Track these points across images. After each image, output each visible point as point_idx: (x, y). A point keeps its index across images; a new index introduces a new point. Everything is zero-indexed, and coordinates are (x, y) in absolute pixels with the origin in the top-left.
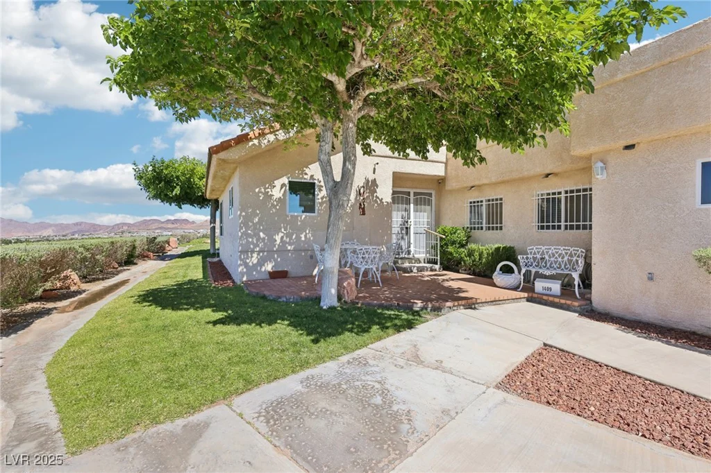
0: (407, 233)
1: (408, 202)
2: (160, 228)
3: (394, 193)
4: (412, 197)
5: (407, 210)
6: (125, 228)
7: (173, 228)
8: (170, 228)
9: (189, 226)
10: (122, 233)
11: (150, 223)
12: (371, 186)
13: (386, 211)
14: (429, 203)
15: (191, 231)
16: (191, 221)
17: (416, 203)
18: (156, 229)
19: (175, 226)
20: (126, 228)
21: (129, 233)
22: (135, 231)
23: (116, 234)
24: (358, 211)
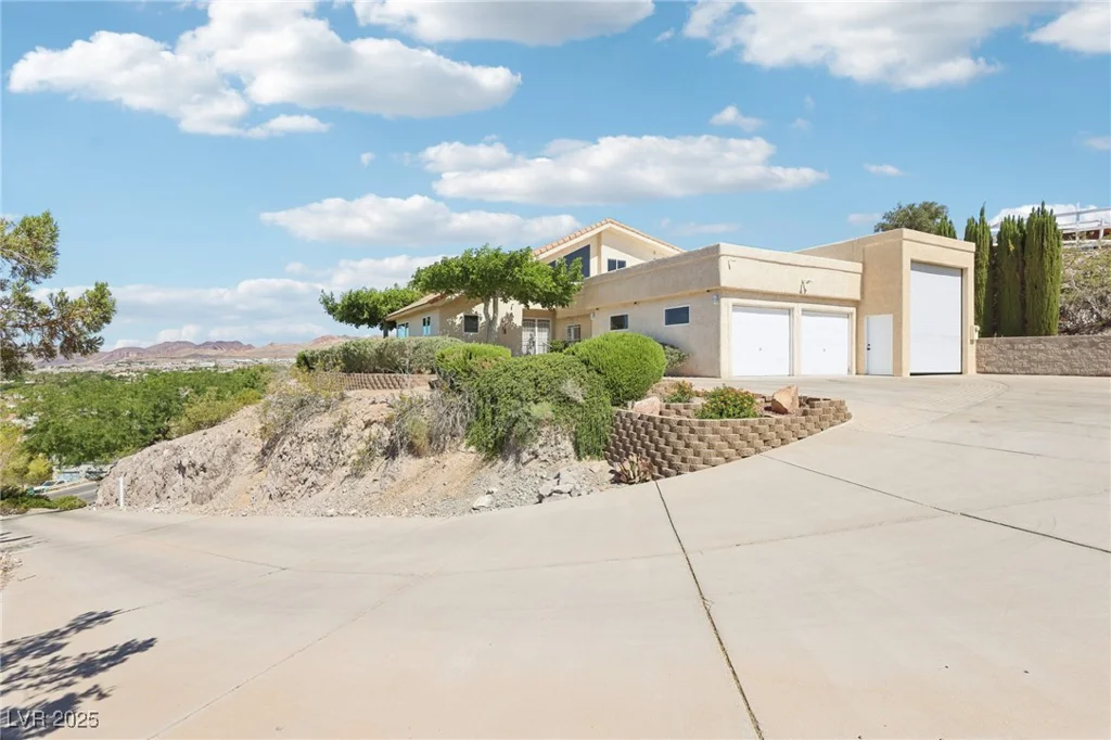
0: (534, 345)
1: (534, 326)
2: (194, 356)
3: (524, 320)
4: (536, 323)
5: (533, 331)
6: (133, 356)
7: (216, 356)
8: (210, 356)
9: (242, 353)
10: (129, 363)
11: (174, 347)
12: (510, 317)
13: (519, 331)
14: (548, 327)
15: (247, 360)
16: (245, 343)
17: (539, 327)
18: (187, 357)
19: (219, 352)
20: (135, 355)
21: (141, 363)
22: (150, 360)
23: (118, 366)
24: (502, 331)
